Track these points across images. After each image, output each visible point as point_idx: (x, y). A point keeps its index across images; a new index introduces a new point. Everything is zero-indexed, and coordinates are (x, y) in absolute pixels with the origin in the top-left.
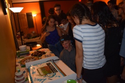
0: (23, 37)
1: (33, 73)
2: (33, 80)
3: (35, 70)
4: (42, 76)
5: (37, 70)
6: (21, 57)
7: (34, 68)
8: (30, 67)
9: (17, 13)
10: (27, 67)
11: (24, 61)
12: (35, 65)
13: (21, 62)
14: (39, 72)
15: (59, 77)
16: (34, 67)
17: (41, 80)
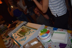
2: (19, 42)
3: (17, 35)
4: (22, 36)
7: (15, 35)
8: (12, 35)
10: (10, 36)
11: (7, 33)
12: (15, 33)
13: (5, 36)
14: (19, 35)
15: (34, 32)
17: (23, 39)
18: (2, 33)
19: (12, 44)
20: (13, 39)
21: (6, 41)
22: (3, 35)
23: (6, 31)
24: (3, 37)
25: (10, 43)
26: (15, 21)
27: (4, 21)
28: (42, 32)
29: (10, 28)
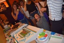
1: (17, 38)
2: (19, 42)
3: (18, 36)
4: (23, 37)
5: (19, 35)
6: (7, 32)
8: (14, 35)
10: (12, 36)
11: (10, 33)
12: (16, 33)
13: (8, 35)
14: (20, 36)
16: (16, 34)
17: (23, 40)
20: (14, 39)
21: (8, 40)
22: (6, 34)
23: (9, 31)
24: (6, 36)
25: (11, 42)
26: (18, 23)
27: (8, 22)
28: (40, 35)
29: (12, 28)
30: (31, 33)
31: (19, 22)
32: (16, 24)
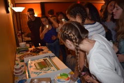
0: (23, 35)
2: (30, 73)
3: (33, 65)
4: (38, 69)
5: (35, 64)
7: (32, 63)
8: (28, 61)
9: (19, 13)
10: (25, 62)
12: (33, 60)
13: (20, 58)
14: (36, 66)
15: (54, 71)
17: (37, 73)
18: (19, 53)
19: (22, 71)
20: (26, 67)
21: (18, 64)
22: (18, 56)
23: (25, 53)
24: (17, 59)
25: (20, 68)
26: (42, 47)
27: (29, 39)
28: (61, 75)
29: (31, 51)
30: (53, 68)
31: (45, 45)
32: (39, 47)
